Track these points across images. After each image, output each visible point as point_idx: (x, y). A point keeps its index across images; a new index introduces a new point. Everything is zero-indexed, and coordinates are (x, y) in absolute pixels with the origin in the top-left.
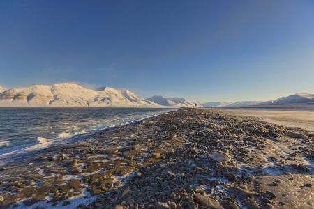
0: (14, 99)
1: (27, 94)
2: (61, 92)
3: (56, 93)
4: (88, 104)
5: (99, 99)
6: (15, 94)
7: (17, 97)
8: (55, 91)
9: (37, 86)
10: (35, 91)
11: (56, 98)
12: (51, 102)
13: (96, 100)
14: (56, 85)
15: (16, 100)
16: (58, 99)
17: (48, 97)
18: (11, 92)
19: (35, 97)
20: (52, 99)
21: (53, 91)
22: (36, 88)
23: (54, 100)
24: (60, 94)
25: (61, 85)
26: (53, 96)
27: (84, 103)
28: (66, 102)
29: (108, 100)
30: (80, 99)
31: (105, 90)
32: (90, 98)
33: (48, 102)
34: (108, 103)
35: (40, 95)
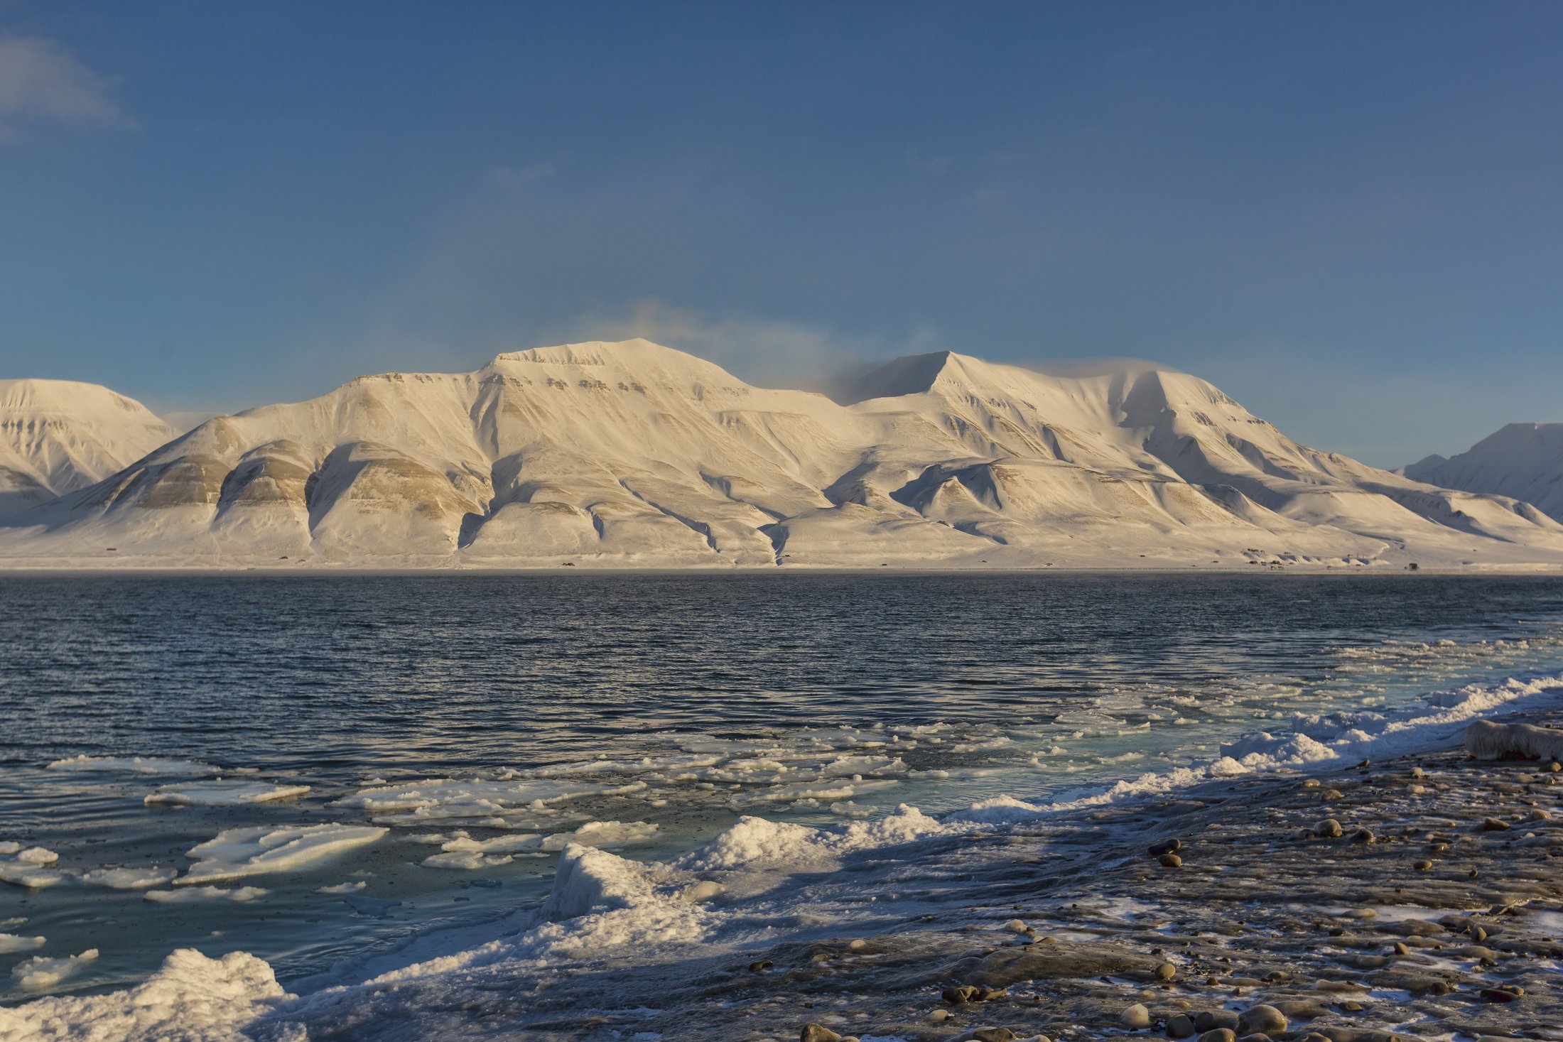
0: (225, 503)
1: (307, 459)
2: (552, 430)
3: (512, 434)
4: (778, 535)
5: (880, 489)
6: (230, 458)
7: (243, 481)
8: (506, 424)
9: (374, 384)
10: (366, 430)
11: (509, 486)
12: (472, 526)
13: (847, 491)
14: (511, 363)
15: (239, 512)
16: (523, 495)
17: (452, 476)
18: (207, 445)
19: (362, 481)
20: (481, 495)
21: (486, 419)
22: (366, 401)
23: (495, 508)
24: (542, 446)
25: (551, 358)
26: (485, 465)
27: (743, 533)
28: (587, 522)
29: (966, 493)
30: (702, 488)
31: (941, 383)
32: (794, 472)
33: (451, 525)
34: (968, 527)
35: (399, 466)
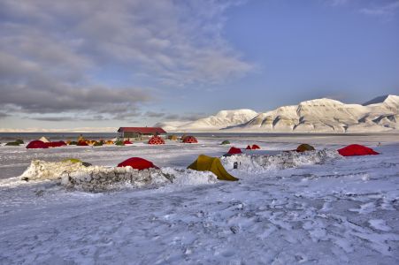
0: (262, 124)
1: (273, 118)
2: (309, 113)
3: (302, 113)
4: (346, 128)
5: (369, 120)
6: (263, 118)
7: (264, 121)
9: (282, 108)
10: (281, 114)
11: (302, 121)
12: (295, 127)
13: (362, 120)
14: (303, 103)
15: (264, 125)
16: (303, 122)
17: (293, 120)
18: (260, 117)
19: (280, 121)
20: (297, 122)
21: (299, 112)
22: (281, 110)
23: (299, 124)
24: (307, 115)
25: (309, 102)
26: (298, 118)
27: (339, 127)
28: (312, 126)
29: (388, 120)
30: (334, 121)
31: (386, 101)
32: (352, 117)
33: (292, 127)
34: (387, 126)
35: (285, 119)
